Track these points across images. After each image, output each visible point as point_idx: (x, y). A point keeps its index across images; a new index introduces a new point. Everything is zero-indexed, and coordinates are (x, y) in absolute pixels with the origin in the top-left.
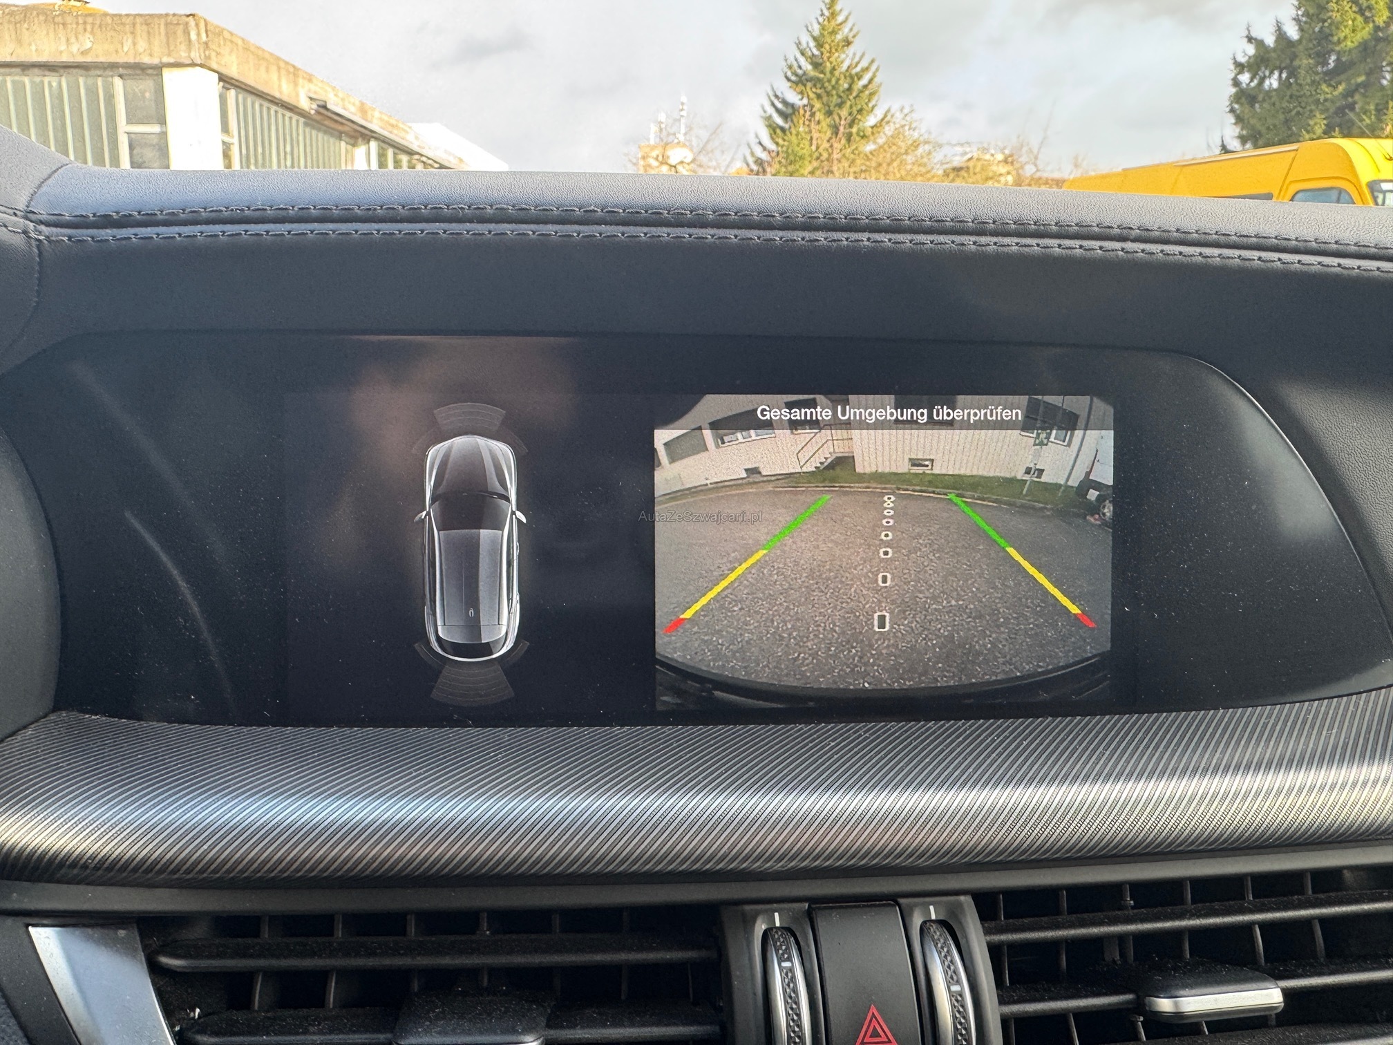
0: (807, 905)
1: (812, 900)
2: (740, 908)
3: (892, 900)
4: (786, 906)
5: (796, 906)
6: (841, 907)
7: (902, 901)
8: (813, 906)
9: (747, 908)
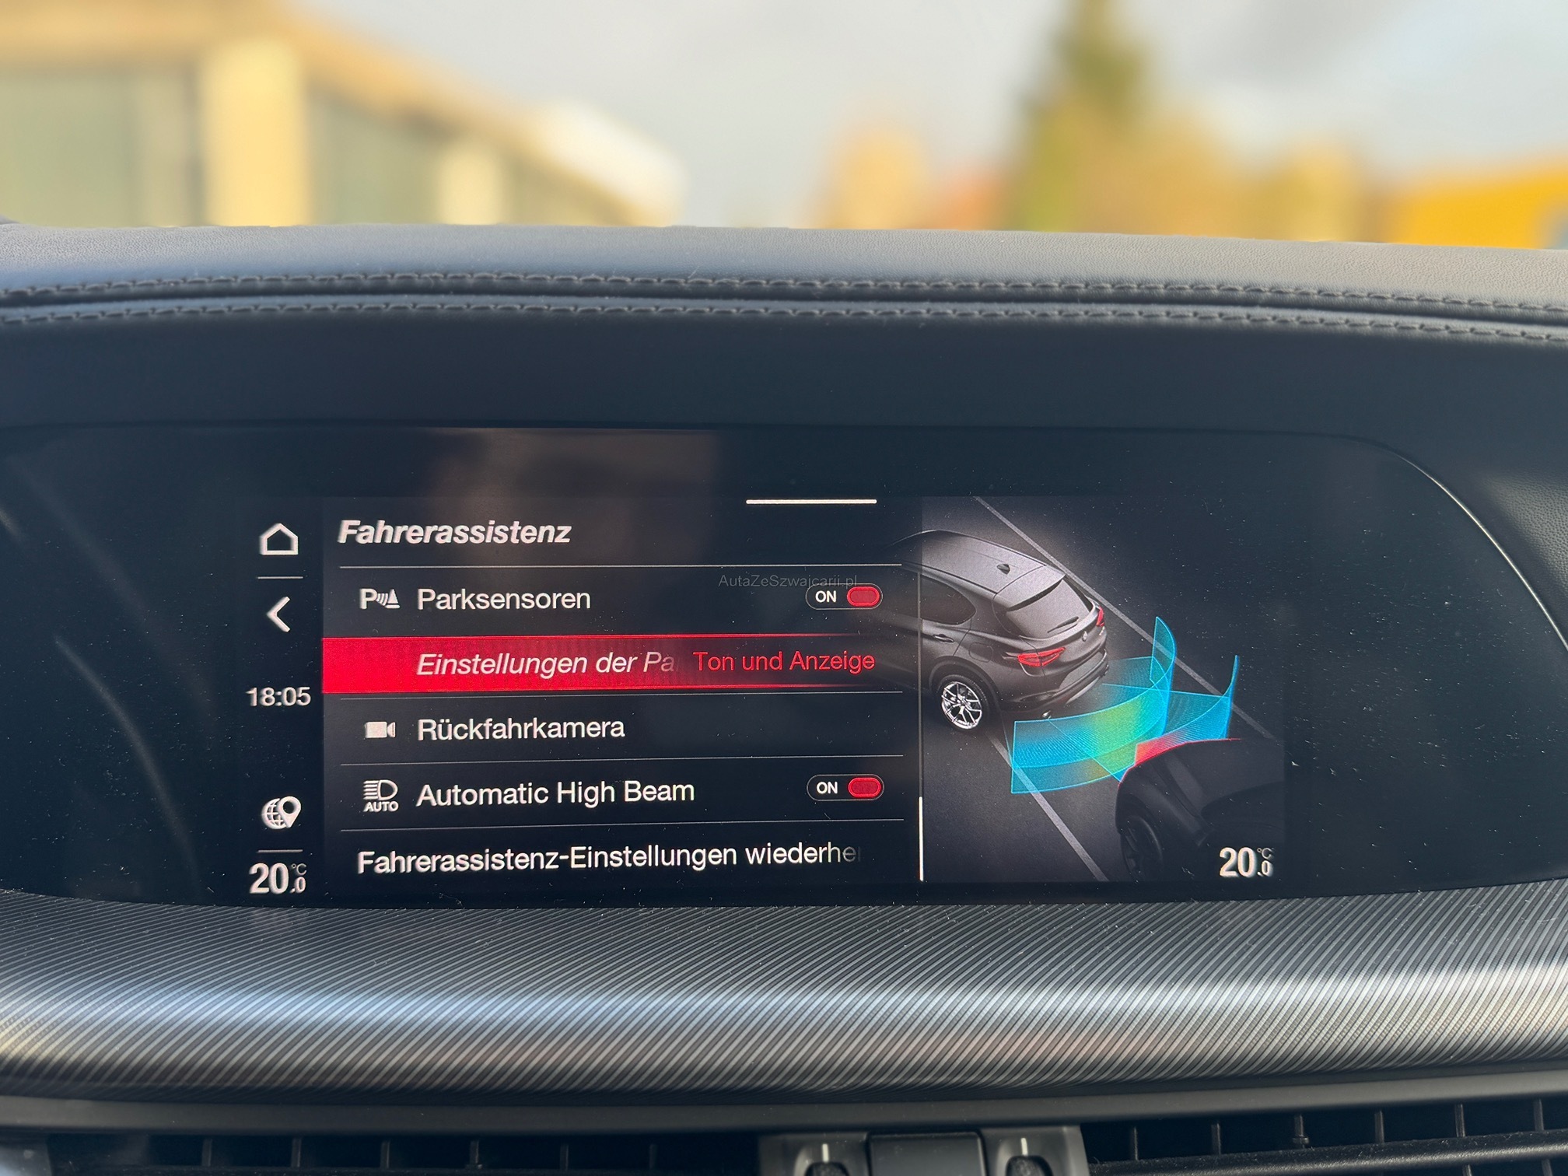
0: (864, 1136)
1: (874, 1130)
2: (781, 1137)
3: (973, 1129)
4: (838, 1136)
5: (854, 1136)
6: (908, 1139)
7: (988, 1132)
8: (874, 1137)
9: (790, 1138)
